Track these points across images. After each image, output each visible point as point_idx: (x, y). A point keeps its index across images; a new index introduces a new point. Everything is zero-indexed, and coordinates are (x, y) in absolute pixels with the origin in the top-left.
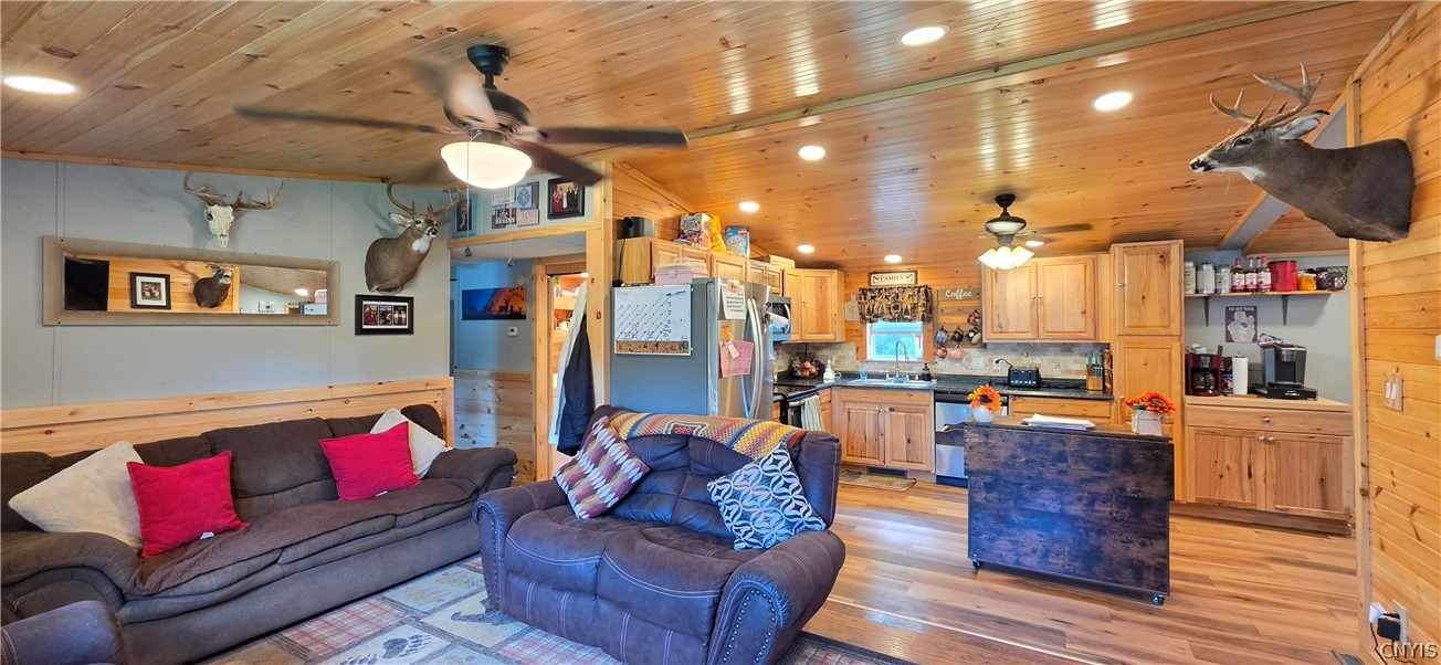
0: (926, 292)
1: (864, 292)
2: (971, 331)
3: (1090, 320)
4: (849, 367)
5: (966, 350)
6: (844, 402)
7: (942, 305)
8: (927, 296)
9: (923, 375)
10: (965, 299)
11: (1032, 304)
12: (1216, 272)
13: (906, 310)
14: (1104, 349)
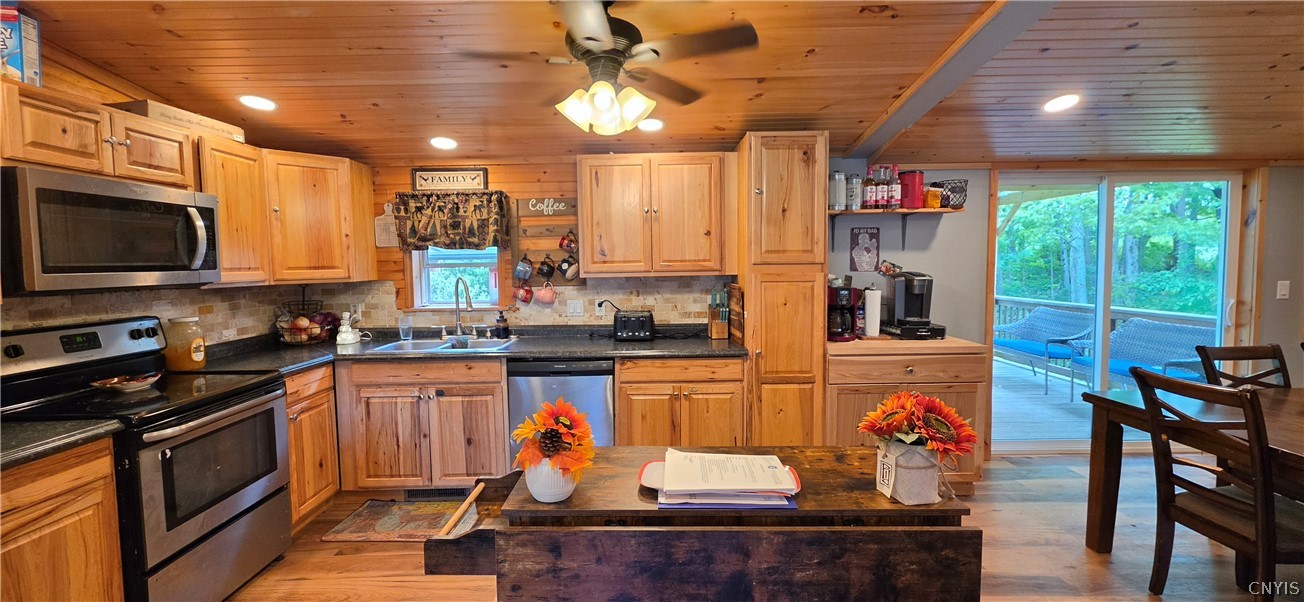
0: (500, 202)
1: (403, 200)
2: (564, 261)
3: (715, 243)
4: (383, 320)
5: (559, 289)
6: (359, 387)
7: (524, 223)
8: (501, 208)
9: (497, 329)
10: (557, 214)
11: (645, 220)
12: (847, 183)
13: (471, 230)
14: (729, 284)
